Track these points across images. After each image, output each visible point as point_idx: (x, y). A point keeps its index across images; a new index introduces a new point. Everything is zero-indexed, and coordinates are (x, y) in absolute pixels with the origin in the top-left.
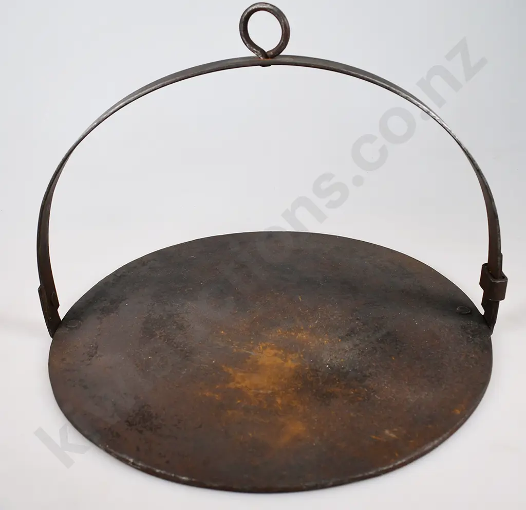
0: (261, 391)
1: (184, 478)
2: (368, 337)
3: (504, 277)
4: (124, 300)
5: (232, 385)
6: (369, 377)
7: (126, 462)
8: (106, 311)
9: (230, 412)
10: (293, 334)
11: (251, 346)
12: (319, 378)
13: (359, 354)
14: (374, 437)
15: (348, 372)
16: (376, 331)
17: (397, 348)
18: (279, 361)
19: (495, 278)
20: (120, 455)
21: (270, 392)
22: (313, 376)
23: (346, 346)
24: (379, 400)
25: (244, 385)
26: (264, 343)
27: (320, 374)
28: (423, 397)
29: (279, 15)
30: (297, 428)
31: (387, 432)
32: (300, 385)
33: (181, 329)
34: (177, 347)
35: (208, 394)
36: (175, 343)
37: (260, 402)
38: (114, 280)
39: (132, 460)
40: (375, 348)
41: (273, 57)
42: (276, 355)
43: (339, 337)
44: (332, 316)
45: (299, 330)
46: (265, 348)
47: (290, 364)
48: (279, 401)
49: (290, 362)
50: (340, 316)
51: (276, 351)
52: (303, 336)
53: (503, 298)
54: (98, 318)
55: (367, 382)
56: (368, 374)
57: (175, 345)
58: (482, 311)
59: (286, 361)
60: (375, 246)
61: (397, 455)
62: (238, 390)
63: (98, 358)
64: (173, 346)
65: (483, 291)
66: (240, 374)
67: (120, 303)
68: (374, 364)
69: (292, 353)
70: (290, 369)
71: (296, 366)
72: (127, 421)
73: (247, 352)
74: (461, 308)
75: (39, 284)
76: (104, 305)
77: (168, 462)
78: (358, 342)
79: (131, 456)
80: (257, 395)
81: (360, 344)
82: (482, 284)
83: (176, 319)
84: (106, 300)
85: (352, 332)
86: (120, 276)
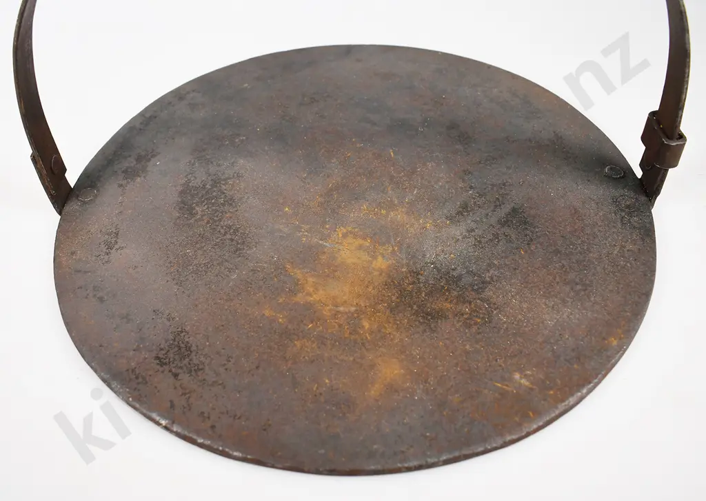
0: (341, 309)
1: (236, 454)
2: (487, 215)
3: (681, 137)
4: (153, 156)
5: (300, 298)
6: (490, 283)
8: (130, 174)
9: (298, 344)
10: (383, 212)
11: (326, 232)
12: (422, 285)
13: (475, 245)
14: (499, 385)
15: (460, 277)
16: (496, 206)
17: (526, 235)
18: (366, 257)
20: (148, 413)
21: (353, 309)
22: (413, 283)
23: (457, 231)
24: (505, 323)
25: (316, 297)
26: (345, 228)
27: (422, 279)
30: (391, 370)
31: (517, 376)
32: (394, 298)
33: (231, 204)
34: (225, 235)
35: (267, 313)
36: (222, 227)
37: (340, 326)
38: (141, 123)
39: (163, 422)
40: (496, 236)
42: (360, 247)
43: (447, 218)
44: (436, 183)
45: (391, 206)
46: (345, 236)
47: (381, 263)
48: (366, 325)
49: (380, 259)
50: (447, 182)
51: (360, 241)
52: (399, 216)
54: (121, 186)
55: (488, 293)
56: (488, 279)
57: (222, 231)
58: (639, 173)
59: (374, 258)
60: (490, 67)
61: (531, 414)
62: (309, 306)
63: (119, 251)
64: (219, 231)
65: (644, 148)
66: (311, 280)
67: (149, 160)
68: (496, 262)
69: (384, 244)
70: (381, 272)
71: (389, 267)
72: (157, 358)
73: (320, 242)
74: (611, 169)
75: (31, 151)
76: (127, 165)
77: (213, 427)
78: (473, 225)
79: (165, 418)
80: (335, 315)
81: (476, 228)
83: (224, 187)
84: (130, 156)
85: (465, 209)
86: (150, 117)
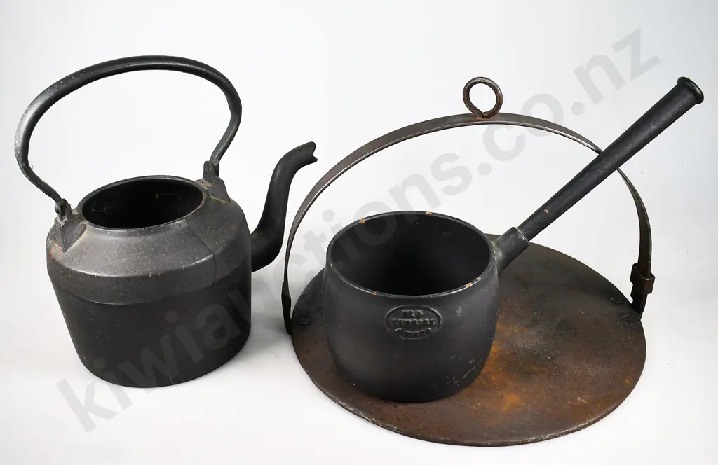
2: (547, 324)
3: (653, 277)
7: (392, 430)
12: (519, 359)
13: (544, 339)
14: (571, 403)
15: (539, 355)
16: (552, 319)
17: (571, 334)
19: (646, 277)
22: (514, 358)
23: (533, 332)
24: (568, 375)
27: (519, 356)
28: (599, 371)
29: (494, 88)
30: (512, 398)
31: (579, 399)
32: (505, 366)
40: (555, 334)
41: (488, 117)
43: (525, 326)
49: (494, 347)
50: (521, 309)
53: (650, 292)
55: (555, 361)
58: (631, 300)
61: (589, 415)
65: (632, 284)
70: (496, 353)
74: (614, 299)
78: (540, 329)
79: (395, 425)
81: (543, 331)
82: (632, 279)
85: (534, 322)
